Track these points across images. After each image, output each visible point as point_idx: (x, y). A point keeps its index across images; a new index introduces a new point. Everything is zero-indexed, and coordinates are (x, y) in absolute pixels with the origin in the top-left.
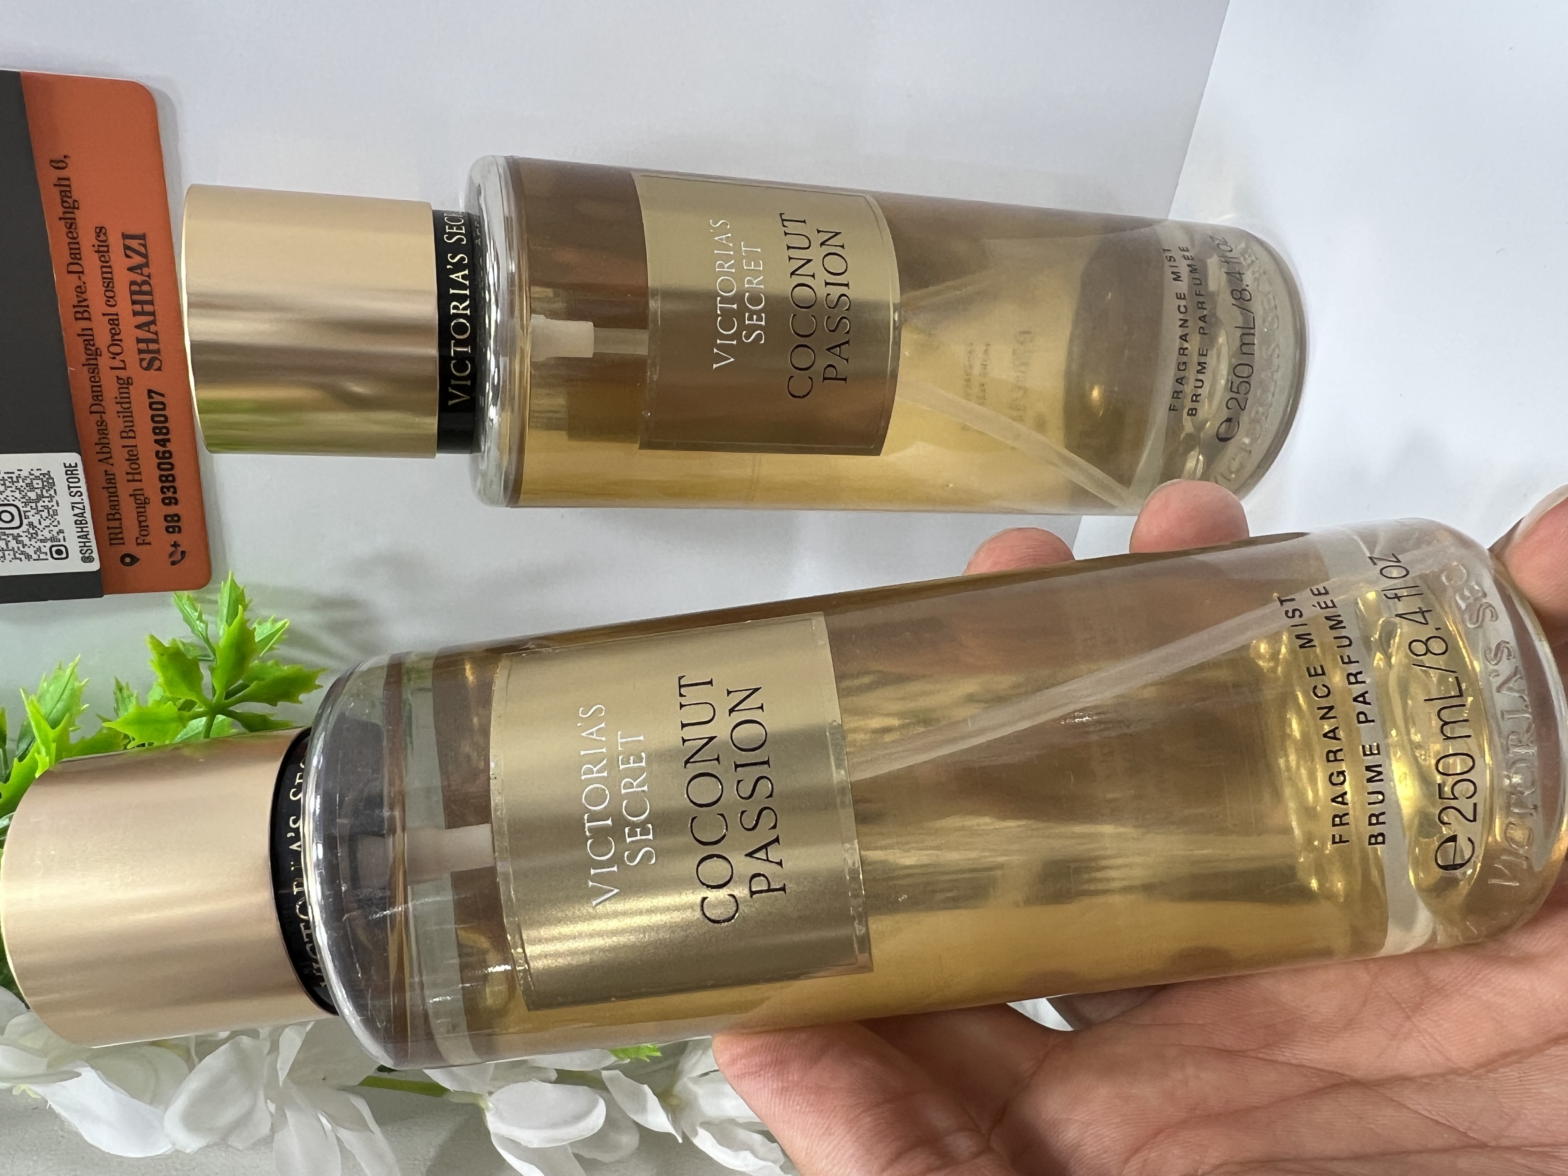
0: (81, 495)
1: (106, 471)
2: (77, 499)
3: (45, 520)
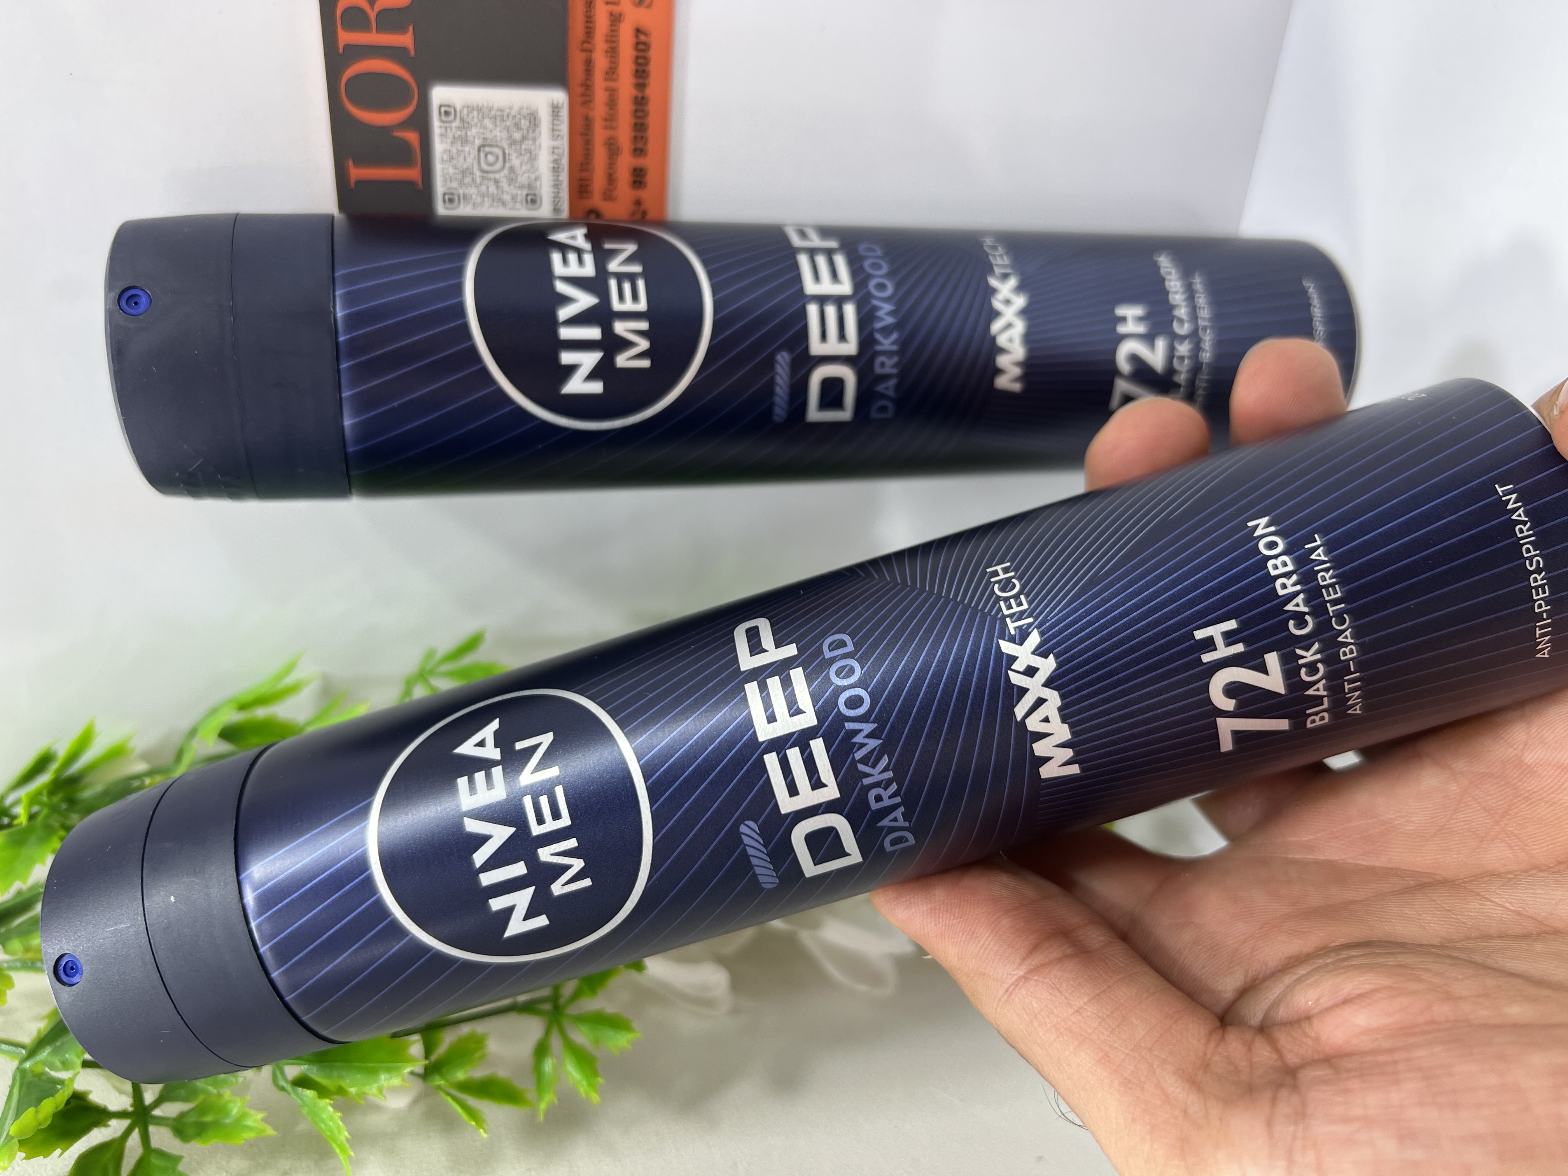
0: (562, 139)
1: (588, 116)
2: (556, 143)
3: (526, 163)
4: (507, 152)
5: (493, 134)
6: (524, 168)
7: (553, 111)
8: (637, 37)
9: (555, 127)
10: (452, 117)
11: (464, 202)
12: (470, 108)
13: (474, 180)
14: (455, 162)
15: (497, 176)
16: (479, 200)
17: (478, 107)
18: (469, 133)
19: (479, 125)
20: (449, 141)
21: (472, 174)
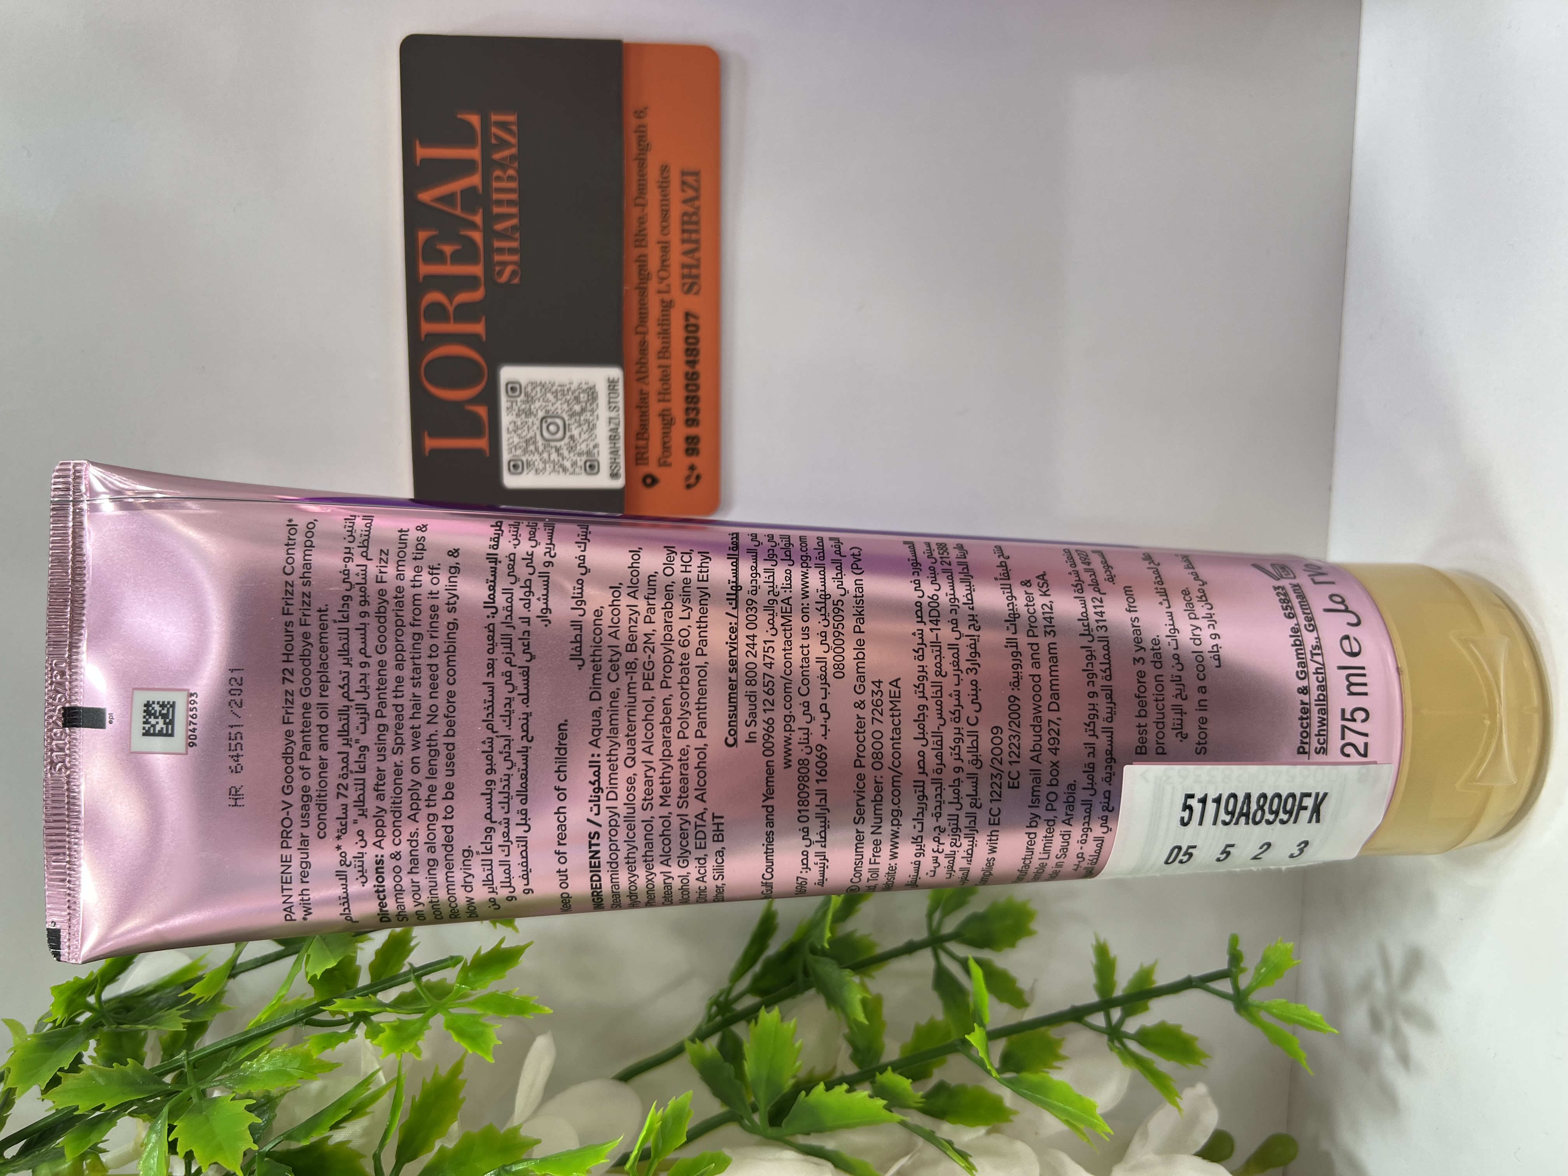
0: (618, 411)
1: (642, 391)
2: (613, 414)
3: (585, 433)
4: (567, 423)
5: (555, 406)
6: (584, 436)
7: (609, 386)
8: (687, 320)
9: (611, 400)
10: (517, 393)
11: (527, 468)
12: (534, 385)
13: (537, 449)
14: (519, 432)
15: (558, 444)
16: (541, 466)
17: (541, 383)
18: (532, 407)
19: (541, 399)
20: (515, 413)
21: (535, 443)
